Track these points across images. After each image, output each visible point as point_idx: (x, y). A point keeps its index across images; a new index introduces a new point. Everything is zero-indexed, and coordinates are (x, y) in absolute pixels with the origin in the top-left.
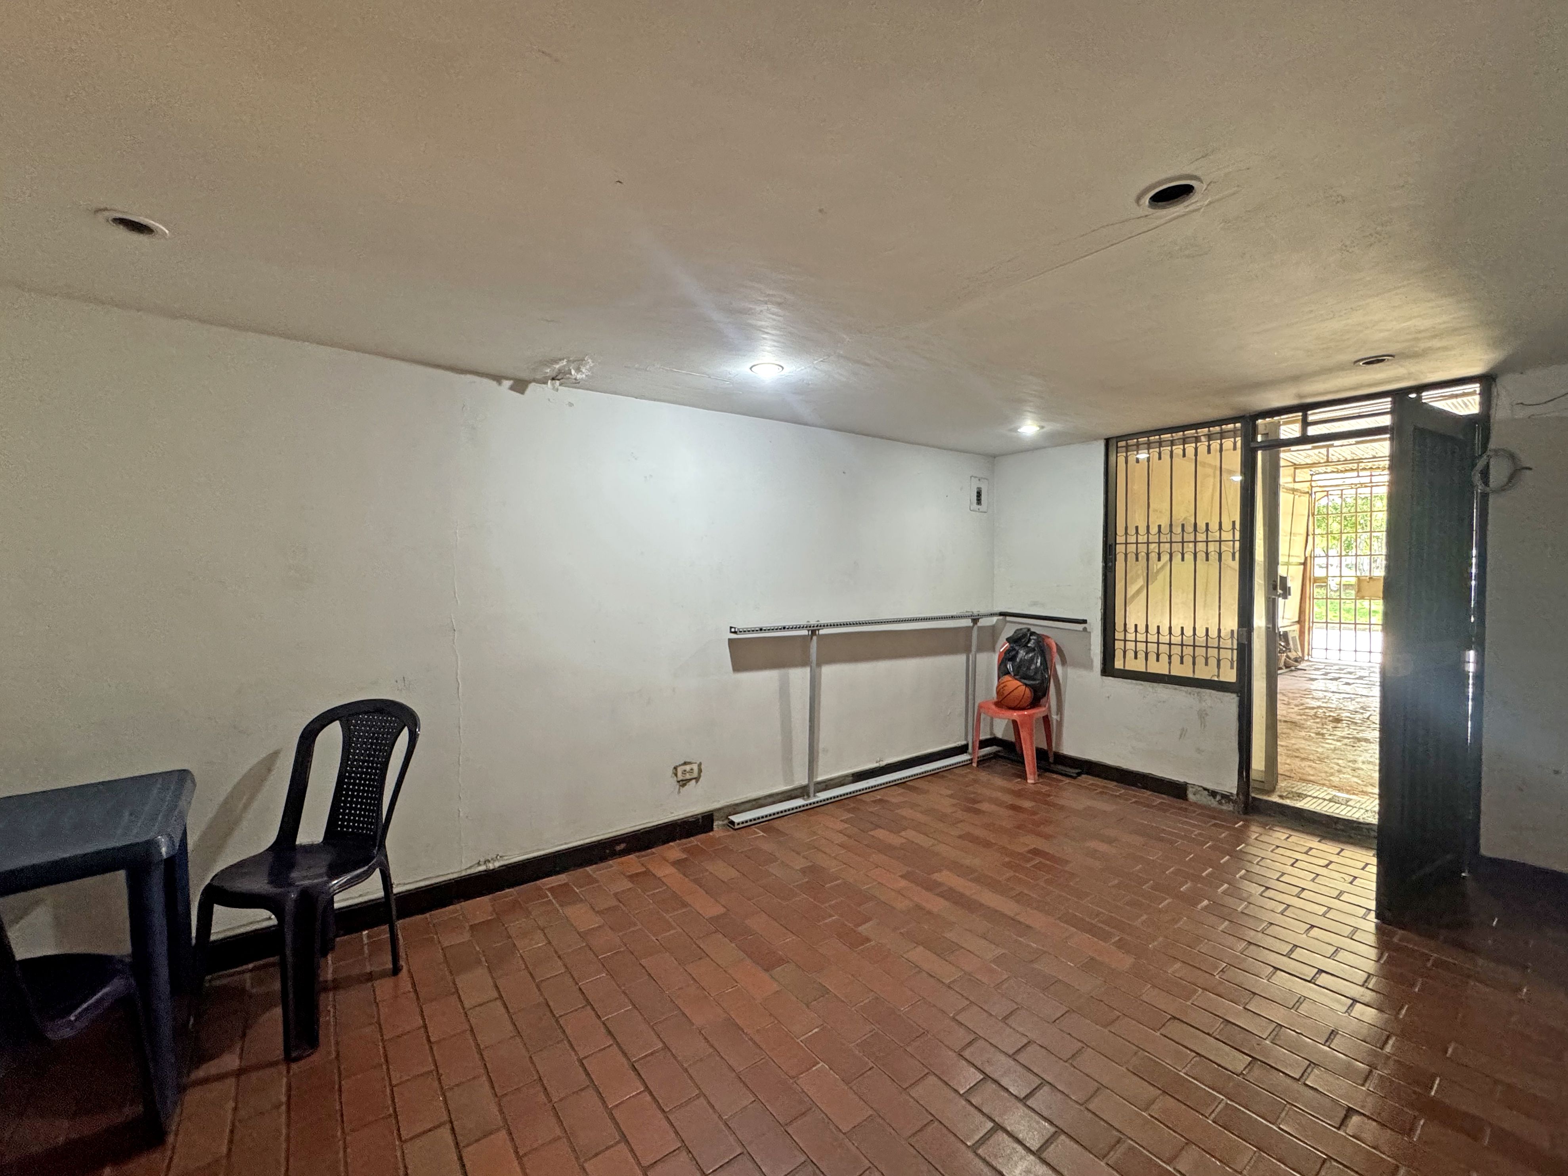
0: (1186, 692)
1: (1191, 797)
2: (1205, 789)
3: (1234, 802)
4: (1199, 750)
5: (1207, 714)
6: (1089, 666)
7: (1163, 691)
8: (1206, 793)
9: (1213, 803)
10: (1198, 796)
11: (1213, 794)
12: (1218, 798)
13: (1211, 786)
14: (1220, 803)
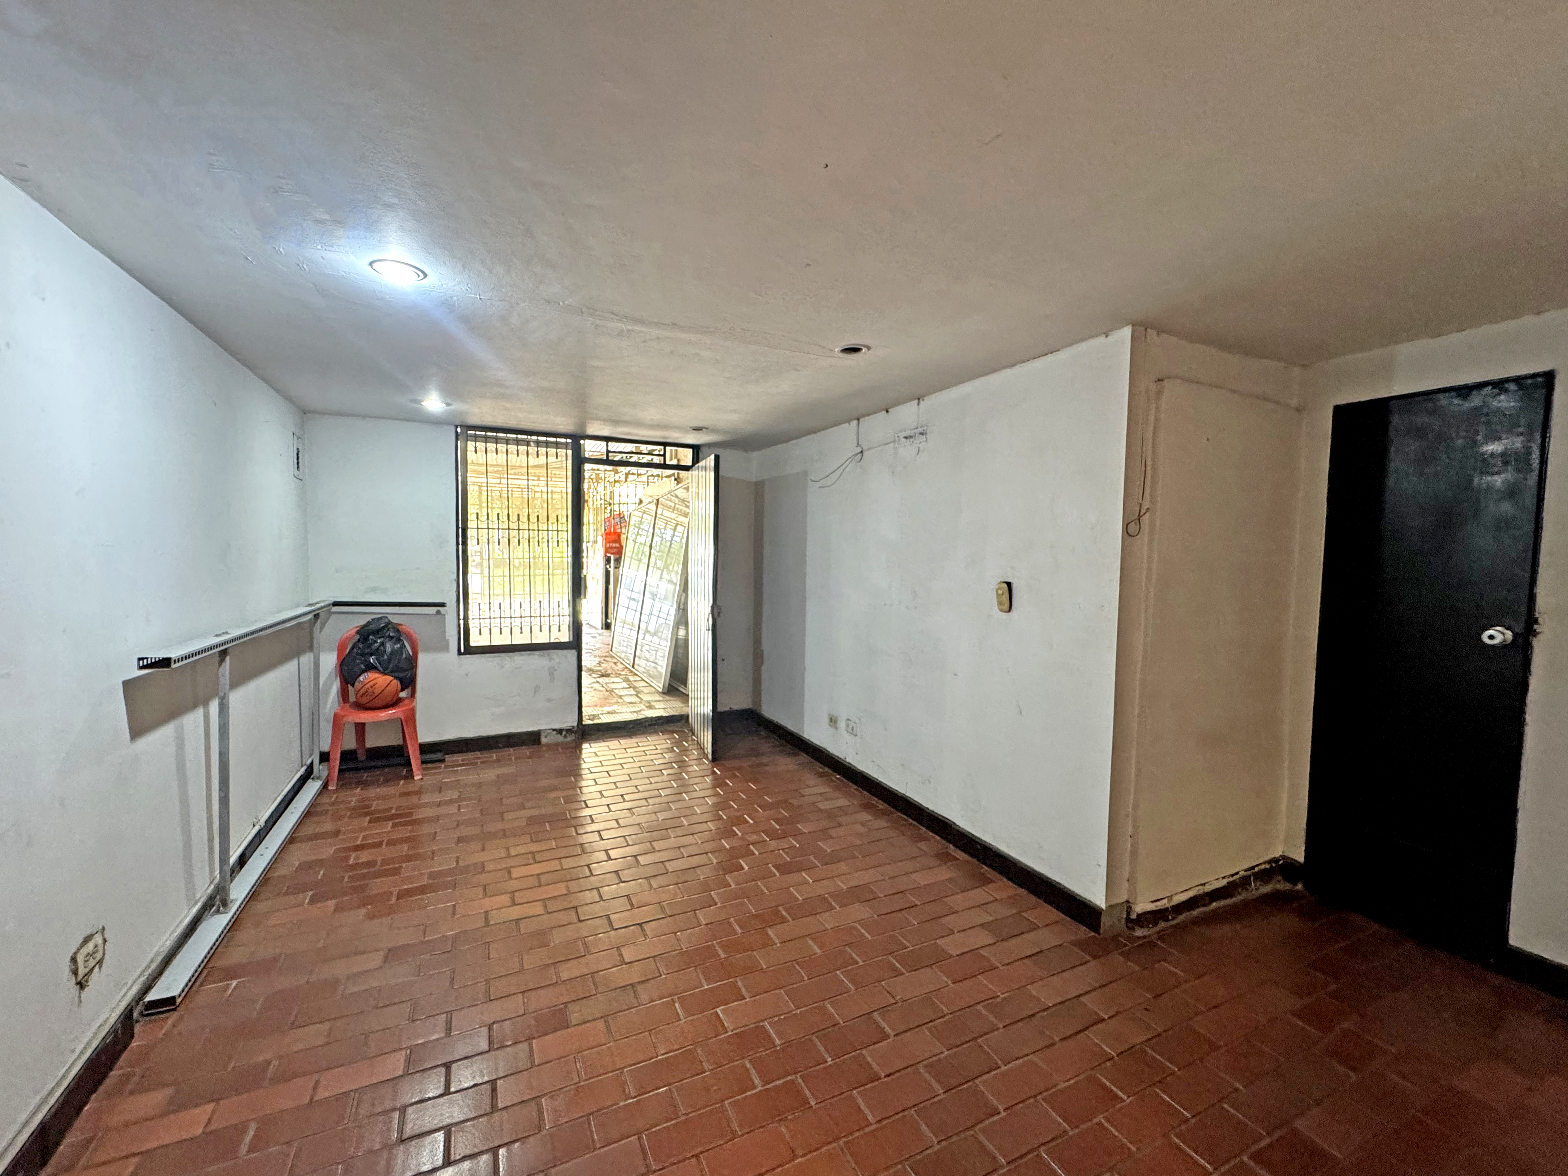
0: (539, 655)
1: (544, 740)
2: (554, 730)
3: (576, 732)
4: (549, 700)
5: (555, 670)
6: (445, 648)
7: (519, 659)
8: (555, 732)
9: (560, 738)
10: (548, 738)
11: (560, 731)
12: (564, 733)
13: (557, 726)
14: (565, 736)
